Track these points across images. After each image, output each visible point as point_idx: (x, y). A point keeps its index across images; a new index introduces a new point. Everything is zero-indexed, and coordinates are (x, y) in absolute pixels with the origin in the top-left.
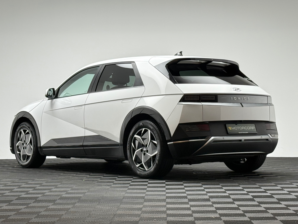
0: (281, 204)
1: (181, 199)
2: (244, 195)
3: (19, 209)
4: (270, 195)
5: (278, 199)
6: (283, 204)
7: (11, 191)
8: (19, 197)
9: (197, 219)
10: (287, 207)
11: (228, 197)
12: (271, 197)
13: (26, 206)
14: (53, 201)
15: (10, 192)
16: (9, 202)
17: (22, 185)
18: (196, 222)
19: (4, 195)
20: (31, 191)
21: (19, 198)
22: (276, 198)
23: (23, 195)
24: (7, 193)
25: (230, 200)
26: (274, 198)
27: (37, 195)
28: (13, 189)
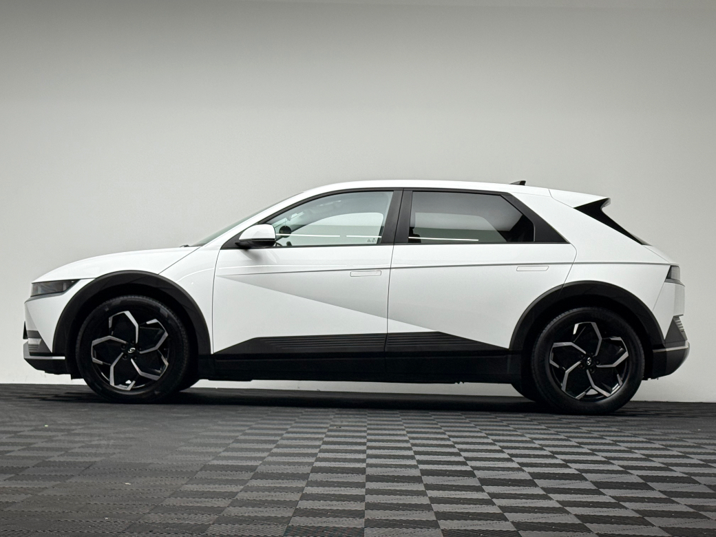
0: (604, 494)
1: (350, 475)
2: (510, 472)
4: (577, 472)
5: (594, 483)
6: (608, 496)
9: (371, 523)
10: (618, 503)
11: (470, 474)
12: (579, 477)
18: (367, 531)
22: (591, 481)
25: (473, 482)
26: (586, 480)
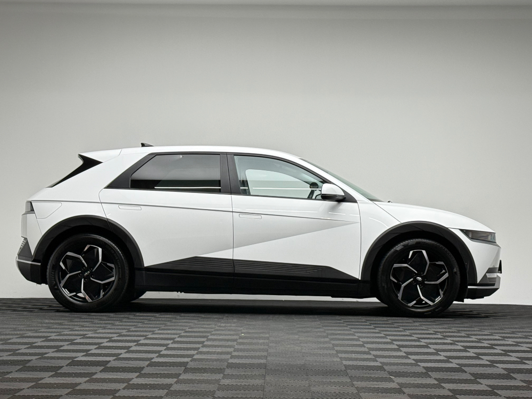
3: (76, 383)
7: (58, 349)
8: (73, 361)
13: (88, 378)
14: (138, 370)
15: (56, 351)
16: (55, 371)
17: (77, 339)
19: (46, 355)
20: (93, 350)
21: (74, 363)
23: (80, 357)
24: (51, 353)
27: (105, 357)
28: (61, 346)
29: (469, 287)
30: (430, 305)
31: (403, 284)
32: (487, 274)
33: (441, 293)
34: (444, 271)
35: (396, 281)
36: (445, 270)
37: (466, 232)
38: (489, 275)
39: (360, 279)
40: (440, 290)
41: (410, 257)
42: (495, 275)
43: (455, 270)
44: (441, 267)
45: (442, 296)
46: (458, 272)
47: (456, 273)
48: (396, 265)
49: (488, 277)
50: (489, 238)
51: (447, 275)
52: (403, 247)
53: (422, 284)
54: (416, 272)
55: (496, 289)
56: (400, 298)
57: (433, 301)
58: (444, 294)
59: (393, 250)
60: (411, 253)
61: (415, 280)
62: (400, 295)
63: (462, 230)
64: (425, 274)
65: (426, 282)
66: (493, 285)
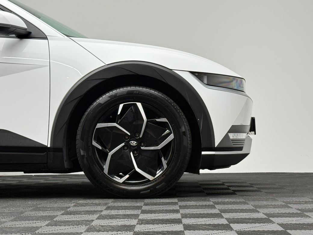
29: (203, 153)
30: (149, 181)
31: (110, 151)
32: (229, 134)
33: (164, 162)
34: (167, 131)
35: (100, 148)
36: (170, 130)
37: (199, 75)
38: (232, 136)
39: (49, 146)
40: (163, 159)
41: (119, 113)
42: (242, 136)
43: (183, 129)
44: (164, 126)
45: (165, 166)
46: (188, 132)
47: (184, 133)
48: (99, 125)
49: (231, 137)
50: (234, 85)
51: (172, 137)
52: (109, 99)
53: (136, 150)
54: (129, 134)
55: (245, 155)
56: (106, 171)
57: (153, 175)
58: (168, 164)
59: (95, 104)
60: (121, 106)
61: (128, 146)
62: (106, 167)
63: (193, 73)
64: (141, 136)
65: (142, 148)
66: (241, 149)
